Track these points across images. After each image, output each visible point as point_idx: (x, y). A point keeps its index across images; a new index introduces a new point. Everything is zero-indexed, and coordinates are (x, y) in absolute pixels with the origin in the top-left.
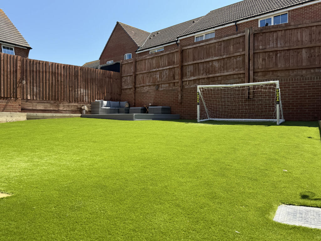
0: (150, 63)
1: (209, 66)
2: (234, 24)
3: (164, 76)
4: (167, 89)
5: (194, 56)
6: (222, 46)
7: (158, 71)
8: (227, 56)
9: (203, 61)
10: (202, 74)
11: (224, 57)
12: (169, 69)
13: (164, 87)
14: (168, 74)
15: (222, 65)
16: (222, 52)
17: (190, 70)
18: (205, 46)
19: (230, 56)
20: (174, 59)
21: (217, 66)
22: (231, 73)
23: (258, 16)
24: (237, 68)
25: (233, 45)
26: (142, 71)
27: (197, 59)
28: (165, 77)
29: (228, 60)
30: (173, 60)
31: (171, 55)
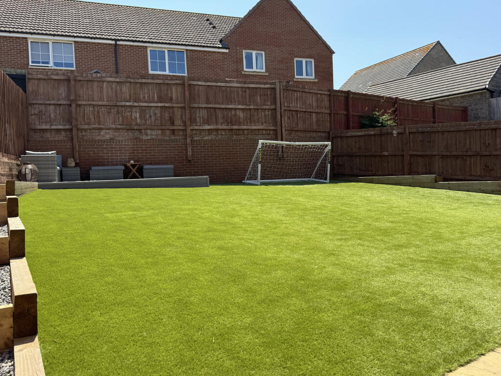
0: (114, 90)
1: (231, 114)
2: (113, 42)
3: (150, 117)
4: (160, 137)
5: (207, 98)
6: (247, 93)
7: (136, 106)
8: (255, 107)
9: (223, 106)
10: (222, 124)
11: (252, 107)
12: (161, 107)
13: (151, 135)
14: (159, 115)
15: (248, 116)
16: (248, 100)
17: (201, 115)
18: (224, 88)
19: (258, 107)
20: (172, 93)
21: (242, 117)
22: (261, 127)
23: (149, 42)
24: (266, 122)
25: (260, 96)
26: (93, 101)
27: (212, 102)
28: (153, 118)
29: (255, 112)
30: (169, 95)
31: (164, 88)
